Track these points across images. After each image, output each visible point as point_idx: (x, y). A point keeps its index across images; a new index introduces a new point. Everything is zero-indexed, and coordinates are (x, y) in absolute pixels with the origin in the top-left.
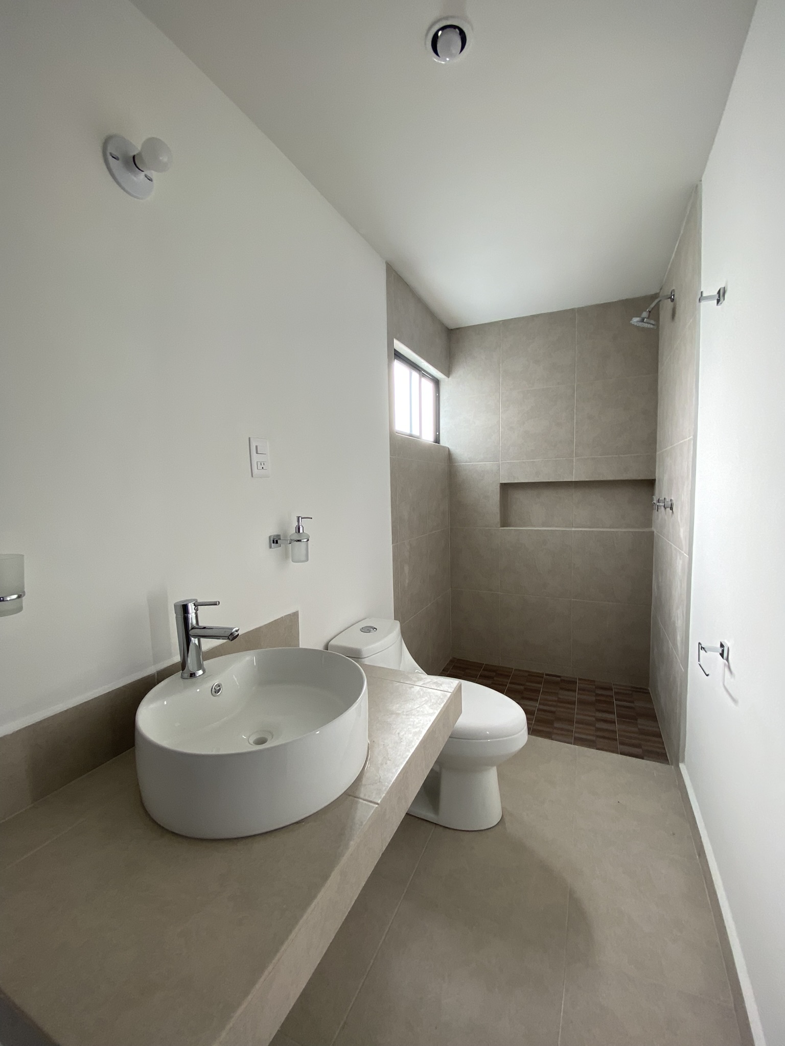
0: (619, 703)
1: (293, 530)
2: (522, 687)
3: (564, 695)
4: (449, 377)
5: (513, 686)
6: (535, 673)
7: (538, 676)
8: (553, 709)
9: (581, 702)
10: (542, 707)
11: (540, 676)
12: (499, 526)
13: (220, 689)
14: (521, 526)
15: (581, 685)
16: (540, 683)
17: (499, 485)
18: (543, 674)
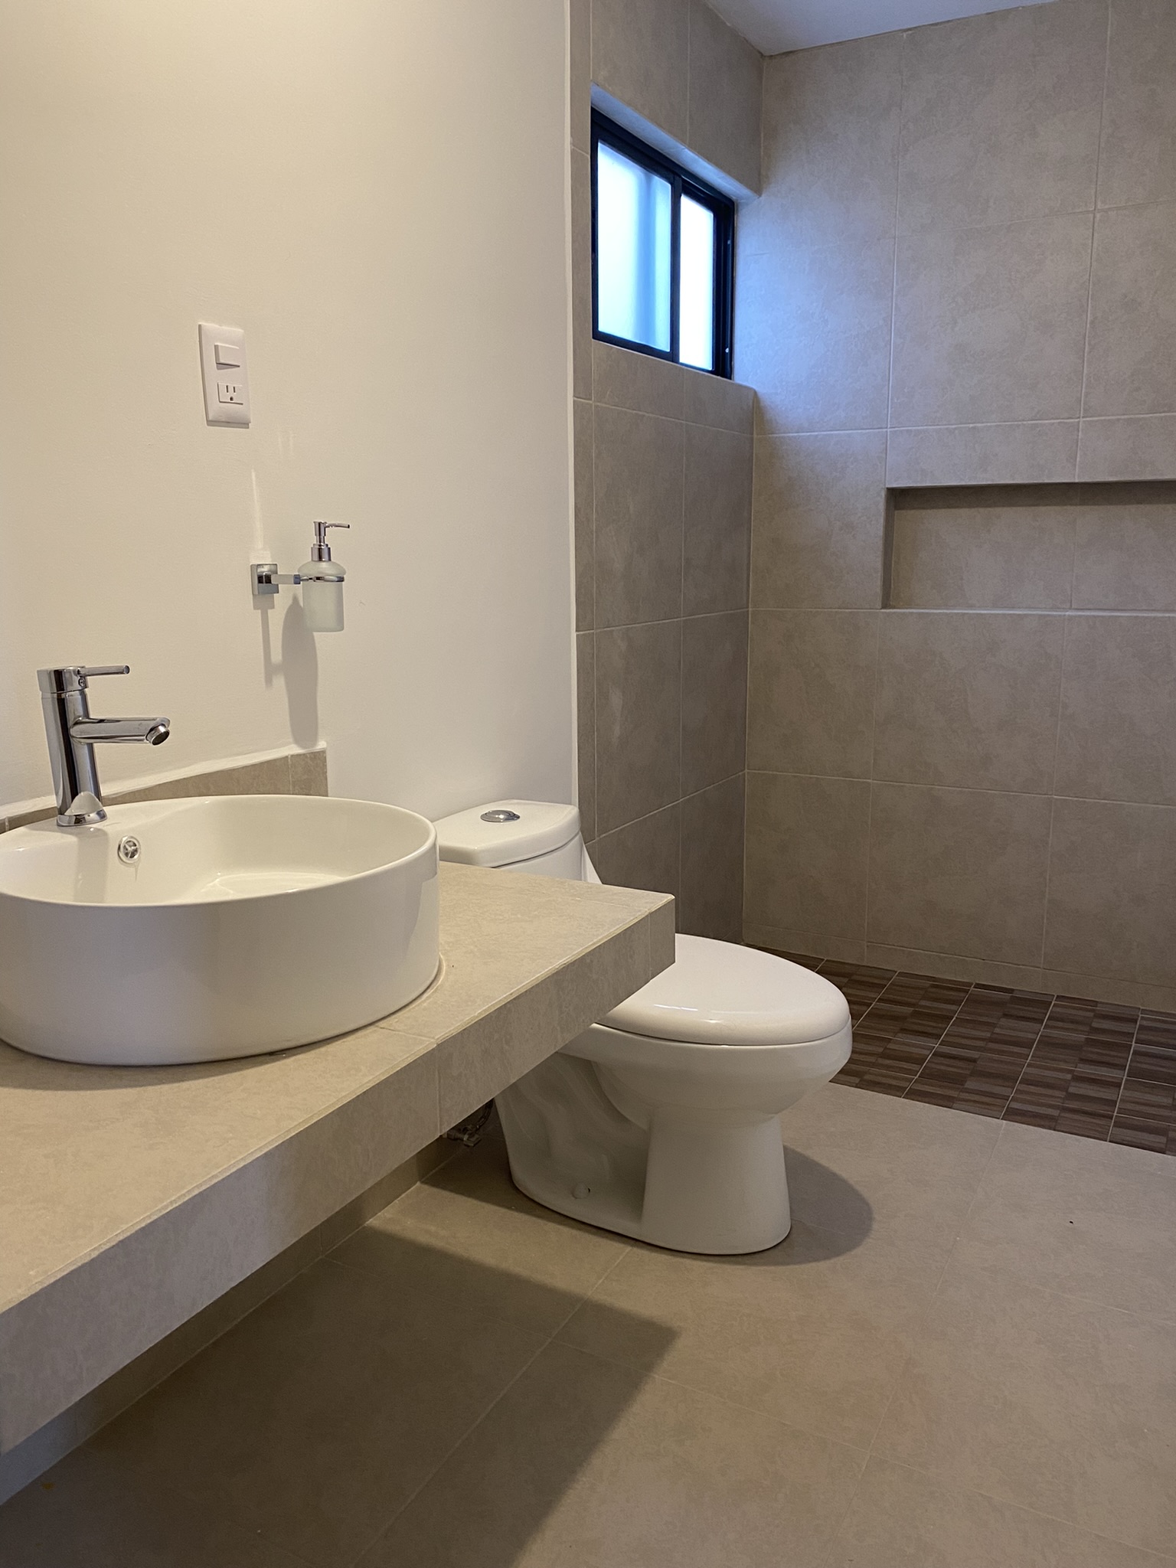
0: (1143, 1048)
1: (307, 556)
2: (909, 1010)
3: (1008, 1028)
4: (760, 195)
5: (883, 1005)
6: (950, 981)
7: (951, 989)
8: (975, 1054)
9: (1047, 1043)
10: (946, 1049)
11: (961, 988)
12: (879, 604)
13: (136, 851)
14: (938, 607)
15: (1058, 1010)
16: (957, 1003)
17: (883, 494)
18: (970, 984)
